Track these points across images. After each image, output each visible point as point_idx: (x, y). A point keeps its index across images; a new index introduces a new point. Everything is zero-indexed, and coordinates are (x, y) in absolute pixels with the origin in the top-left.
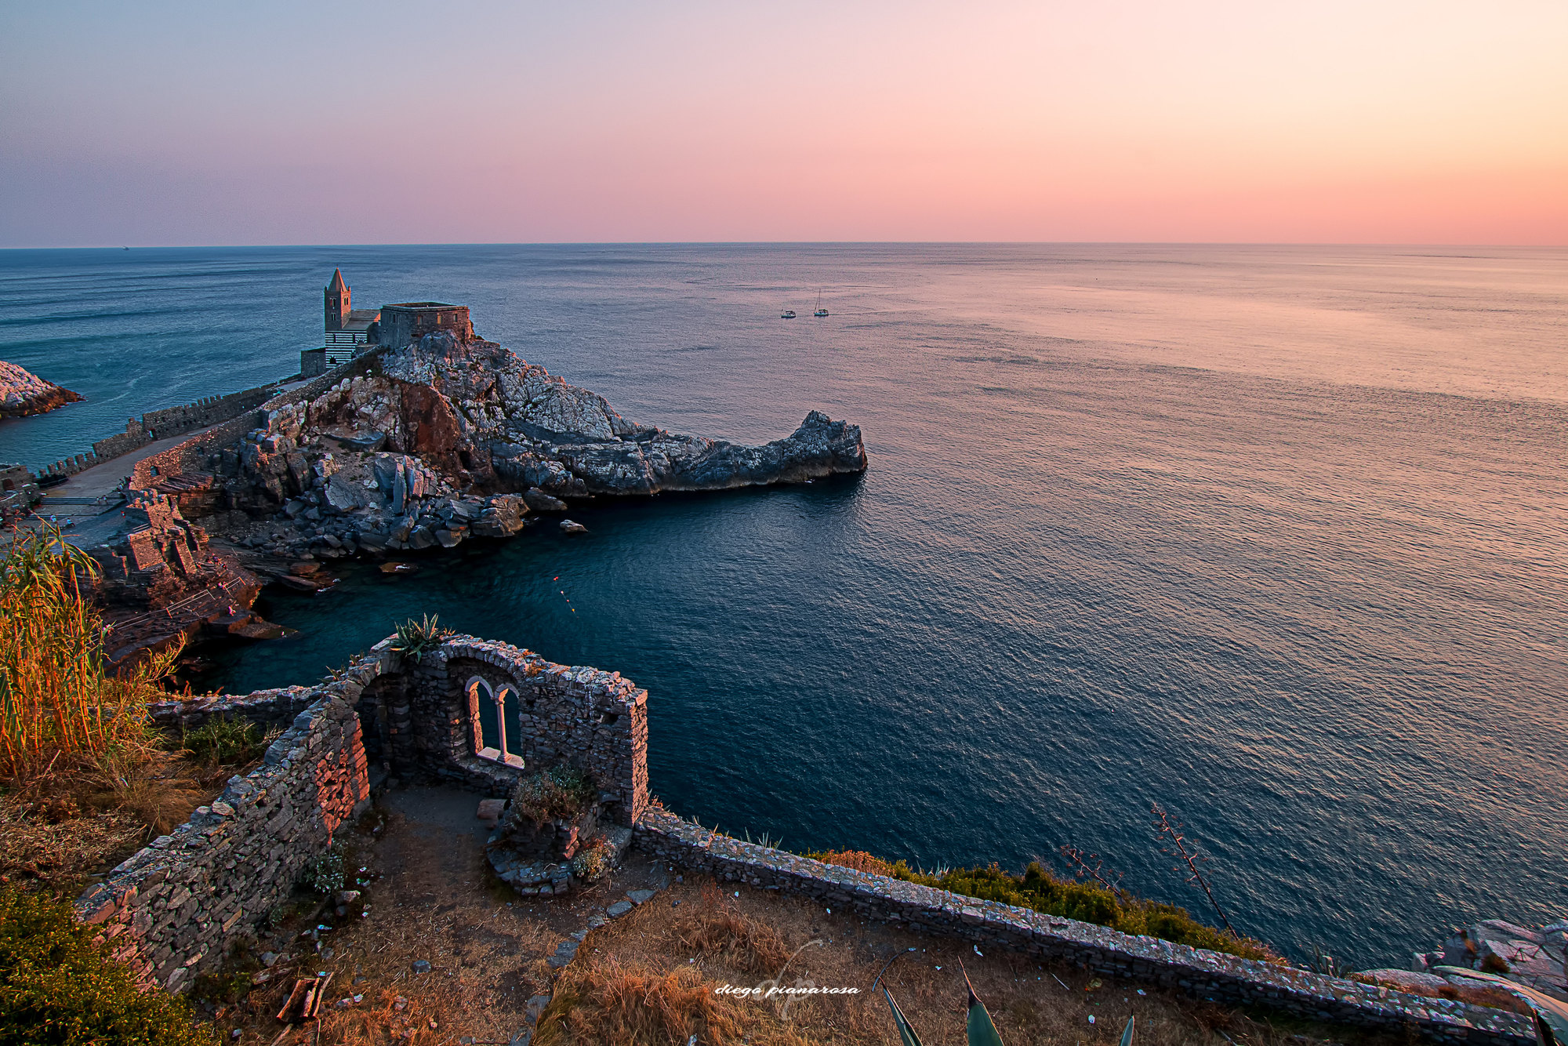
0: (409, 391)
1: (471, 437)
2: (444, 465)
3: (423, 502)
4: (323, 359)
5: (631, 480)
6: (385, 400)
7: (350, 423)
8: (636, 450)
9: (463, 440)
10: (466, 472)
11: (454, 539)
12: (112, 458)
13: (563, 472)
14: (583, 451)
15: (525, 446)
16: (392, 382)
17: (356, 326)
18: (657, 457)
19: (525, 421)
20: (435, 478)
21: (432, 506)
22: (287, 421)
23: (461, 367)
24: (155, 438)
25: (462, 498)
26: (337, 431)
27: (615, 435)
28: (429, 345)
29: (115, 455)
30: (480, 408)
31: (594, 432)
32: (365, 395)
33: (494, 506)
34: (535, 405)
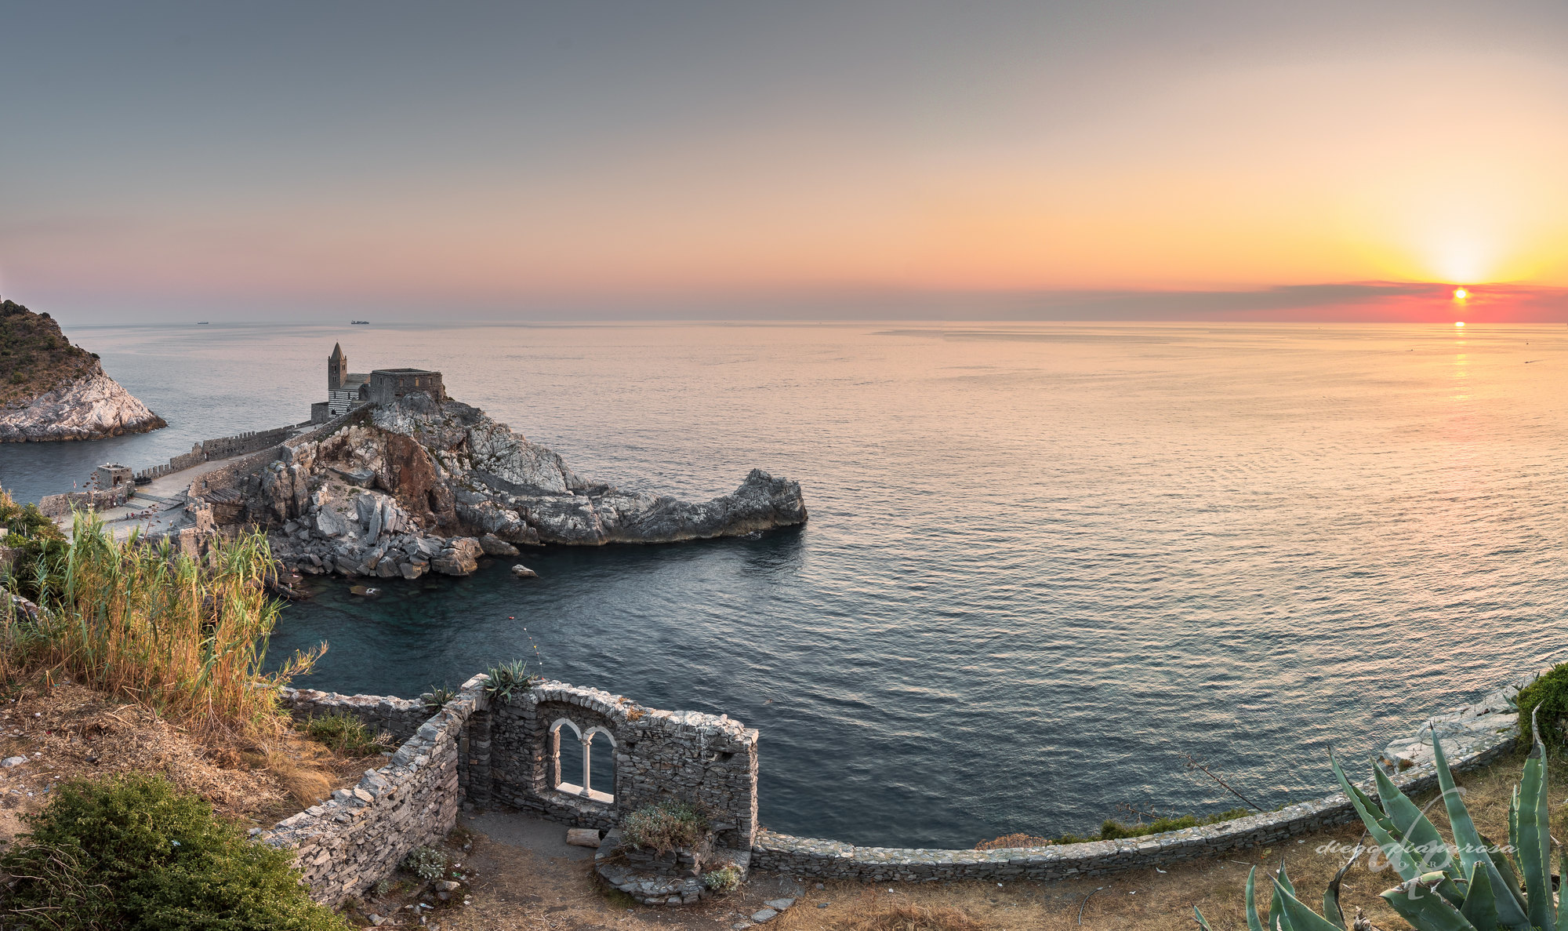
0: (392, 439)
1: (446, 481)
2: (414, 506)
3: (393, 536)
4: (327, 411)
5: (581, 531)
6: (375, 446)
7: (348, 461)
8: (587, 504)
9: (439, 484)
10: (431, 513)
11: (416, 571)
12: (180, 470)
13: (518, 520)
14: (537, 503)
15: (486, 495)
16: (380, 431)
17: (351, 386)
18: (607, 511)
19: (488, 472)
20: (406, 518)
21: (400, 542)
22: (304, 455)
23: (435, 422)
24: (208, 460)
25: (425, 537)
26: (339, 466)
27: (568, 490)
28: (409, 404)
29: (181, 469)
30: (453, 458)
31: (549, 486)
32: (359, 440)
33: (454, 547)
34: (498, 459)
